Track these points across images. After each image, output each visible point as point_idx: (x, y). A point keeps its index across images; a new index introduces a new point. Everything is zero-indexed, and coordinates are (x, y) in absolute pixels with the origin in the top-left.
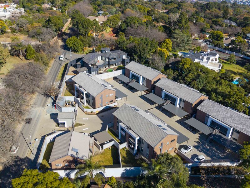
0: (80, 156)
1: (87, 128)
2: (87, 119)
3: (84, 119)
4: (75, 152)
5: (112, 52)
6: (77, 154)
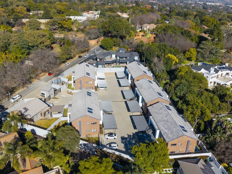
0: (25, 114)
1: (58, 102)
2: (65, 96)
3: (63, 96)
4: (24, 110)
5: (125, 52)
6: (24, 112)
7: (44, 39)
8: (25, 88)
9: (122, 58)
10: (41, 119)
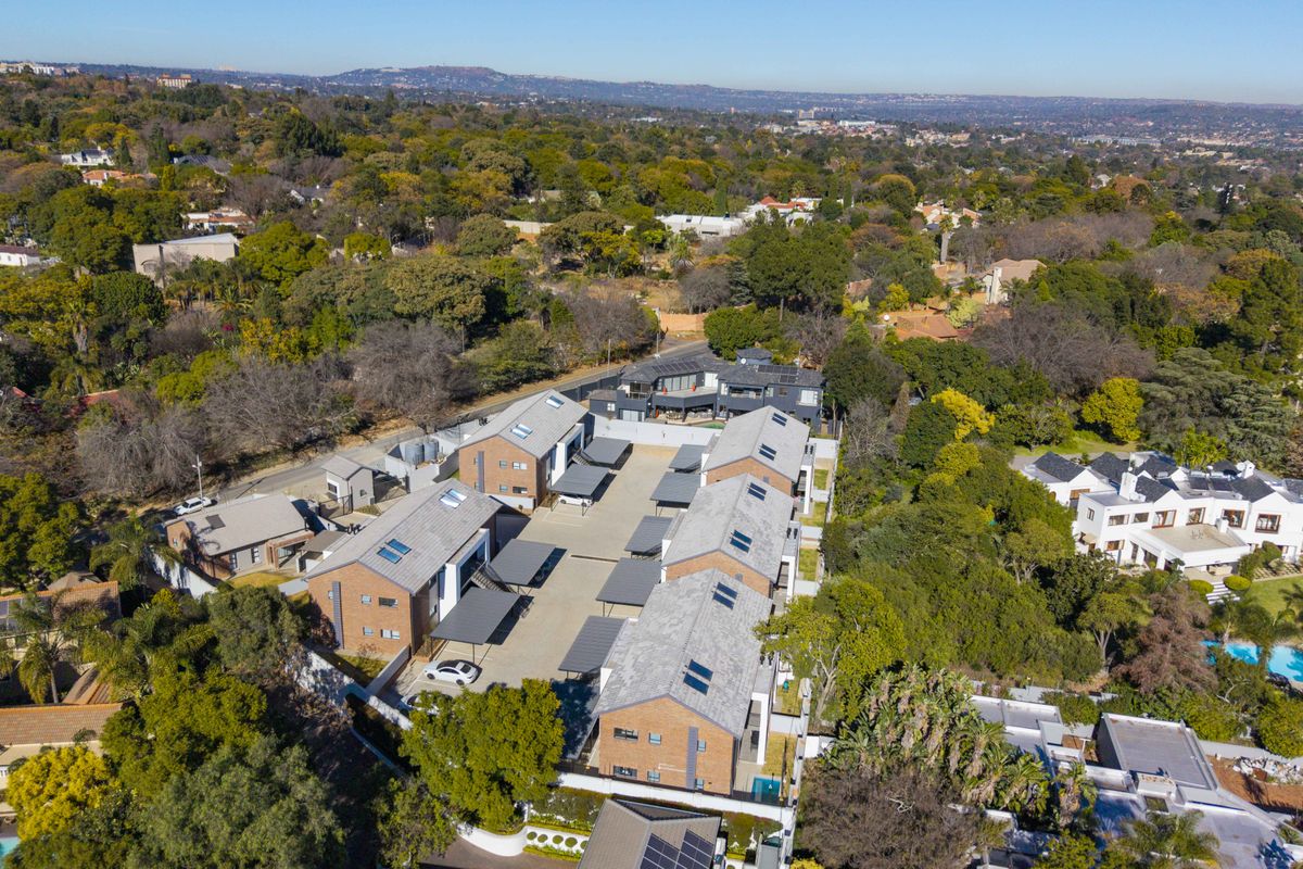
0: (203, 537)
4: (208, 524)
5: (762, 368)
6: (203, 530)
7: (456, 290)
8: (298, 464)
9: (740, 391)
10: (265, 572)
